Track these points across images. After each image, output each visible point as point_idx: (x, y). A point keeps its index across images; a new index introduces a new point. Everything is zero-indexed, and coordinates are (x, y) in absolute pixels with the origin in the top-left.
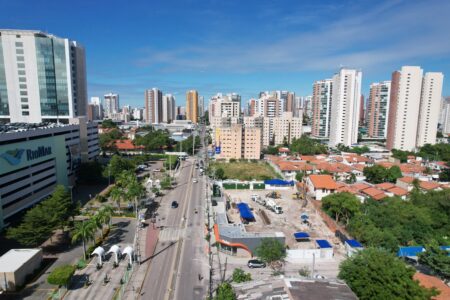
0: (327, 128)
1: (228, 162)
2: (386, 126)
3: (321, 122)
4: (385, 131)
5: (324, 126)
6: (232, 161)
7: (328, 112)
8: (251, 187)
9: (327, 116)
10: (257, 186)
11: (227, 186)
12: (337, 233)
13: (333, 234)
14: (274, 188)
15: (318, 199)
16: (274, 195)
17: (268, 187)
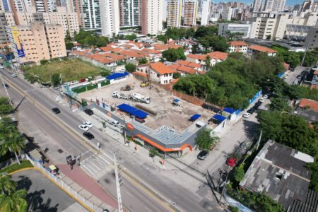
0: (91, 21)
1: (39, 64)
2: (129, 17)
3: (85, 16)
4: (129, 21)
5: (87, 18)
6: (44, 62)
7: (89, 6)
8: (99, 85)
9: (89, 10)
10: (103, 84)
11: (78, 90)
12: (205, 106)
13: (200, 107)
14: (117, 81)
15: (162, 83)
16: (128, 88)
17: (112, 81)
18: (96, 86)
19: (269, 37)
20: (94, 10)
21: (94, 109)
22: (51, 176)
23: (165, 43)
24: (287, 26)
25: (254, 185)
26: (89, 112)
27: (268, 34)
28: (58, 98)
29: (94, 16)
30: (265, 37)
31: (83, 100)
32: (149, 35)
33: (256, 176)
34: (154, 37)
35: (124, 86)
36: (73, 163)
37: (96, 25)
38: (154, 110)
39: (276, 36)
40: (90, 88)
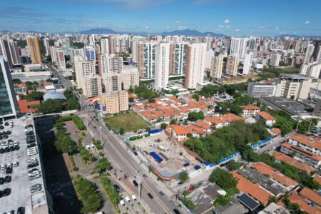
0: (148, 73)
1: (113, 115)
4: (179, 71)
7: (148, 62)
8: (144, 137)
9: (148, 65)
10: (146, 136)
11: (132, 139)
12: (197, 159)
13: (194, 159)
14: (154, 134)
15: (179, 140)
16: (159, 141)
17: (151, 135)
18: (142, 137)
19: (292, 97)
20: (152, 65)
21: (138, 152)
22: (118, 181)
23: (198, 100)
24: (311, 89)
25: (191, 198)
26: (136, 154)
27: (292, 95)
28: (122, 143)
29: (151, 70)
30: (288, 97)
31: (134, 146)
32: (189, 90)
33: (194, 195)
34: (193, 91)
35: (157, 139)
36: (126, 177)
37: (152, 76)
38: (168, 157)
39: (300, 97)
40: (139, 138)
